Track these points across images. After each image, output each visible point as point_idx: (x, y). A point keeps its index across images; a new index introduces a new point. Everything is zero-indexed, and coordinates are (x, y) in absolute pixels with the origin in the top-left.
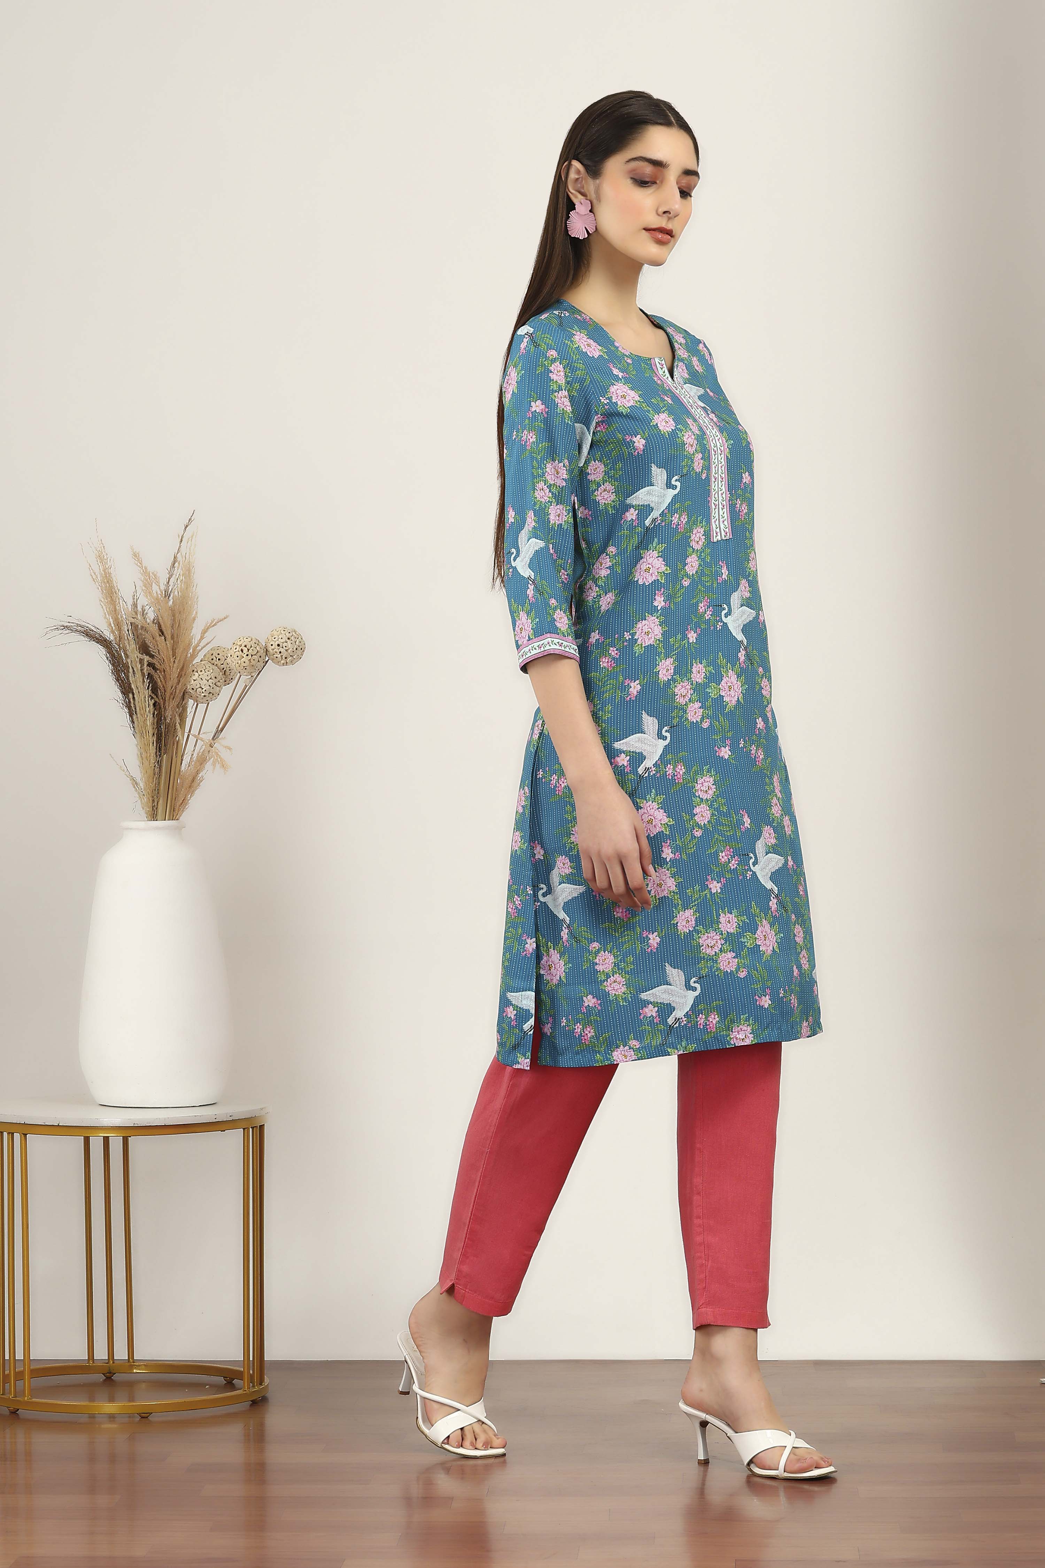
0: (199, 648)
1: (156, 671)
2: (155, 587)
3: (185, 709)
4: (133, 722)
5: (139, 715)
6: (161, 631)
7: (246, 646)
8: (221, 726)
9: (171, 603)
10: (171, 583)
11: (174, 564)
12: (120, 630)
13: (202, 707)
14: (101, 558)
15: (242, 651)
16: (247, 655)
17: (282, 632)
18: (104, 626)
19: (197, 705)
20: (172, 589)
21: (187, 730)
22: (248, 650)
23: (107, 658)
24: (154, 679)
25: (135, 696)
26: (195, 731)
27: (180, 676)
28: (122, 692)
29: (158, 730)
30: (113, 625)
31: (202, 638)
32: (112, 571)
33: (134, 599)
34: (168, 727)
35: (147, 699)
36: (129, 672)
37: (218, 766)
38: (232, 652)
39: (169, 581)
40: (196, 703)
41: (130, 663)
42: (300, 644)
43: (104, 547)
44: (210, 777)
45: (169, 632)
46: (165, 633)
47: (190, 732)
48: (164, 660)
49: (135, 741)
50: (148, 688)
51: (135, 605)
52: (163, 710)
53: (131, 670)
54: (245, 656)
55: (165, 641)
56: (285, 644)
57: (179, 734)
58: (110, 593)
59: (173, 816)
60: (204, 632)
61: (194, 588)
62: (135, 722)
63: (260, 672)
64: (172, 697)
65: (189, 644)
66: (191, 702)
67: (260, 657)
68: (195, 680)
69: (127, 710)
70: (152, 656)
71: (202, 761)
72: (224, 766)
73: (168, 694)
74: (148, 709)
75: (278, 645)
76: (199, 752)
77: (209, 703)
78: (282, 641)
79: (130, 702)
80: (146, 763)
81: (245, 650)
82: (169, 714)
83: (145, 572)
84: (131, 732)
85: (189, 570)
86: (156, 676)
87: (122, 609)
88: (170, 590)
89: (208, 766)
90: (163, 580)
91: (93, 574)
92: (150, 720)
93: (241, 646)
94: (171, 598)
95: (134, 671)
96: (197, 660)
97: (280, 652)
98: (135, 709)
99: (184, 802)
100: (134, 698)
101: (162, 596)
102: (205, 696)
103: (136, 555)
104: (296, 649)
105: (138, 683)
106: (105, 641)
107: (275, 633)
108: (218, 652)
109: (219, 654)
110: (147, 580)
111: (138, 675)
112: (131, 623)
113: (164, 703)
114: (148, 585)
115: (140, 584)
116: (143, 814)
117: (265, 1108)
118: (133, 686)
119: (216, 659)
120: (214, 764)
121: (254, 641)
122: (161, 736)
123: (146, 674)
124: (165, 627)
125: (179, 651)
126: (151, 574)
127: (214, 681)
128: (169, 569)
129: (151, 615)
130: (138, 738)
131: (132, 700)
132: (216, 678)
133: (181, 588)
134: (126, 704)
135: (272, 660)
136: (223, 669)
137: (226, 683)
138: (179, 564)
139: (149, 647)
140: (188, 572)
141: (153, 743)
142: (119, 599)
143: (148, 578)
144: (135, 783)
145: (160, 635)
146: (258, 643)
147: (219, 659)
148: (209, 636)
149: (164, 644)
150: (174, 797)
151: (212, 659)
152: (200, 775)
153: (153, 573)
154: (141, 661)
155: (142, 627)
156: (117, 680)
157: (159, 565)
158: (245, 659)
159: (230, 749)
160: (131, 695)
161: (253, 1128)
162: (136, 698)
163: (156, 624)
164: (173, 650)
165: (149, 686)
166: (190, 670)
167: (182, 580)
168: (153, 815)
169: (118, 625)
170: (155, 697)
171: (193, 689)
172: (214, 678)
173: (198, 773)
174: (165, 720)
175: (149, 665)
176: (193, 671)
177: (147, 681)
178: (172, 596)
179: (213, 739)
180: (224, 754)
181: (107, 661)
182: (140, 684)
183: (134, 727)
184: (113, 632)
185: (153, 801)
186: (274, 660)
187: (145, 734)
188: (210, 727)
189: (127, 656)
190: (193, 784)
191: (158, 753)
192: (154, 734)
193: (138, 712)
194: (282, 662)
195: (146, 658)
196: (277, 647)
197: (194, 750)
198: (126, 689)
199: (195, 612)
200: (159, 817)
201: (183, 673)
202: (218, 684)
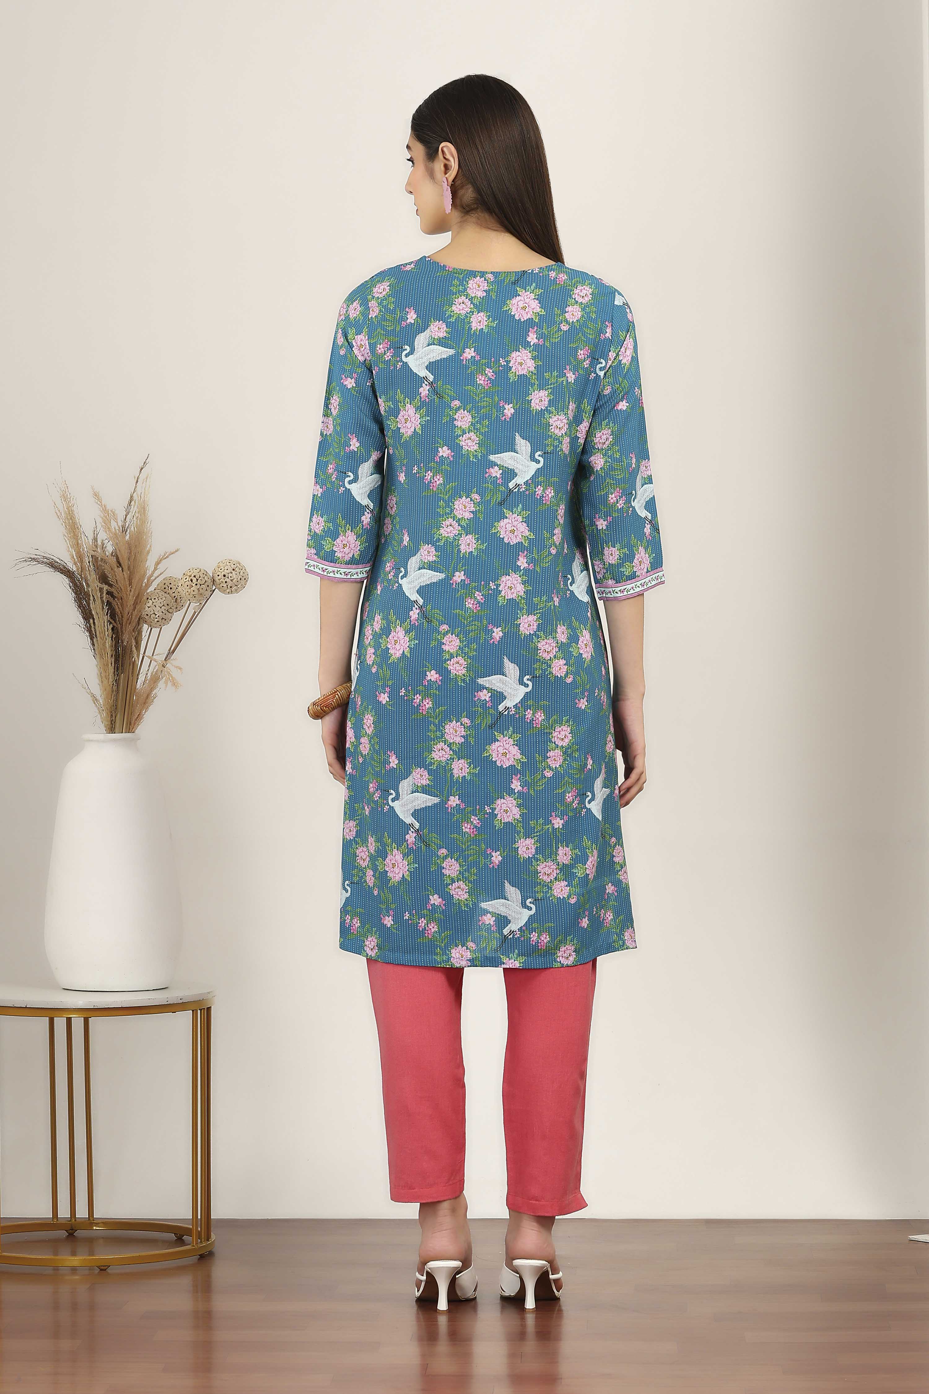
0: (153, 578)
1: (114, 599)
2: (113, 524)
3: (140, 633)
4: (93, 645)
5: (98, 639)
6: (119, 562)
7: (195, 576)
8: (172, 649)
9: (127, 537)
10: (128, 519)
11: (131, 502)
12: (82, 562)
13: (155, 631)
14: (65, 497)
15: (192, 580)
16: (196, 585)
17: (228, 564)
18: (66, 557)
19: (151, 629)
20: (129, 525)
21: (142, 652)
22: (197, 580)
23: (70, 587)
24: (112, 606)
25: (95, 621)
26: (149, 652)
27: (135, 604)
28: (84, 618)
29: (116, 652)
30: (75, 557)
31: (155, 569)
32: (74, 508)
33: (94, 534)
34: (124, 649)
35: (106, 624)
36: (89, 599)
37: (169, 684)
38: (182, 582)
39: (126, 517)
40: (150, 628)
41: (90, 592)
42: (244, 575)
43: (67, 487)
44: (162, 693)
45: (126, 564)
46: (122, 564)
47: (144, 653)
48: (121, 590)
49: (94, 662)
50: (107, 614)
51: (95, 539)
52: (120, 634)
53: (91, 598)
54: (194, 585)
55: (123, 571)
56: (230, 575)
57: (135, 656)
58: (73, 528)
59: (130, 729)
60: (158, 563)
61: (149, 524)
62: (96, 645)
63: (208, 599)
64: (129, 622)
65: (144, 574)
66: (145, 627)
67: (208, 586)
68: (149, 607)
69: (88, 634)
70: (111, 585)
71: (155, 680)
72: (175, 684)
73: (125, 620)
74: (107, 633)
75: (224, 576)
76: (153, 672)
77: (161, 628)
78: (227, 571)
79: (90, 626)
80: (105, 682)
81: (194, 580)
82: (126, 637)
83: (104, 509)
84: (92, 653)
85: (144, 508)
86: (114, 603)
87: (84, 544)
88: (127, 526)
89: (161, 684)
90: (121, 517)
91: (57, 511)
92: (108, 642)
93: (190, 576)
94: (127, 533)
95: (94, 598)
96: (151, 589)
97: (226, 582)
98: (96, 633)
99: (139, 717)
100: (94, 623)
101: (119, 531)
102: (158, 621)
103: (96, 495)
104: (241, 579)
105: (97, 608)
106: (68, 572)
107: (221, 564)
108: (170, 582)
109: (170, 584)
110: (106, 517)
111: (98, 602)
112: (92, 556)
113: (122, 628)
114: (107, 522)
115: (99, 520)
116: (103, 729)
117: (211, 992)
118: (93, 613)
119: (167, 587)
120: (166, 683)
121: (202, 572)
122: (119, 657)
123: (105, 602)
124: (122, 559)
125: (135, 582)
126: (110, 512)
127: (167, 608)
128: (126, 508)
129: (110, 549)
130: (98, 659)
131: (92, 625)
132: (168, 605)
133: (137, 524)
134: (87, 628)
135: (219, 589)
136: (175, 597)
137: (177, 610)
138: (135, 502)
139: (108, 577)
140: (143, 510)
141: (112, 664)
142: (81, 534)
143: (108, 515)
144: (95, 700)
145: (118, 567)
146: (206, 574)
147: (171, 588)
148: (161, 567)
149: (121, 575)
150: (130, 713)
151: (165, 588)
152: (154, 693)
153: (111, 511)
154: (101, 590)
155: (102, 559)
156: (79, 607)
157: (117, 504)
158: (194, 588)
159: (180, 669)
160: (91, 621)
161: (201, 1010)
162: (96, 623)
163: (114, 556)
164: (129, 580)
165: (108, 612)
166: (145, 598)
167: (138, 517)
168: (112, 729)
169: (80, 557)
170: (113, 622)
171: (147, 615)
172: (166, 606)
173: (152, 689)
174: (123, 643)
175: (108, 593)
176: (148, 599)
177: (106, 608)
178: (128, 531)
179: (165, 659)
180: (175, 672)
181: (70, 590)
182: (99, 610)
183: (94, 649)
184: (75, 564)
185: (112, 715)
186: (220, 590)
187: (104, 655)
188: (163, 649)
189: (88, 585)
190: (147, 700)
191: (116, 673)
192: (112, 656)
193: (98, 636)
194: (228, 591)
195: (106, 587)
196: (223, 577)
197: (148, 670)
198: (87, 615)
199: (149, 546)
200: (117, 730)
201: (138, 600)
202: (170, 611)
